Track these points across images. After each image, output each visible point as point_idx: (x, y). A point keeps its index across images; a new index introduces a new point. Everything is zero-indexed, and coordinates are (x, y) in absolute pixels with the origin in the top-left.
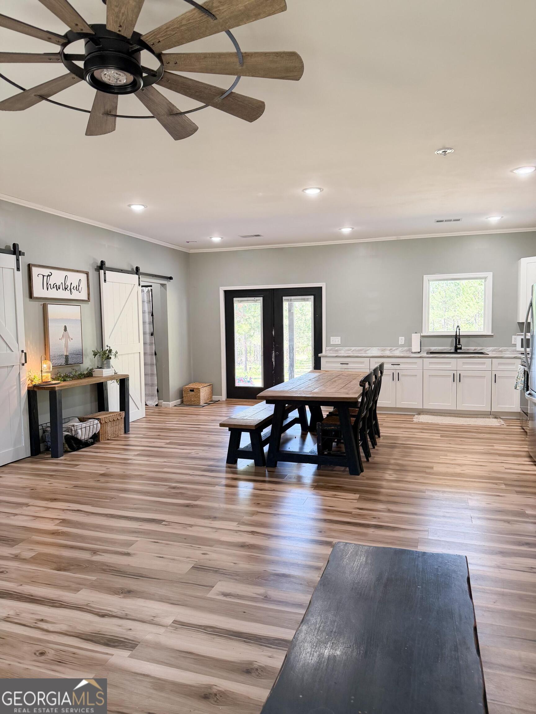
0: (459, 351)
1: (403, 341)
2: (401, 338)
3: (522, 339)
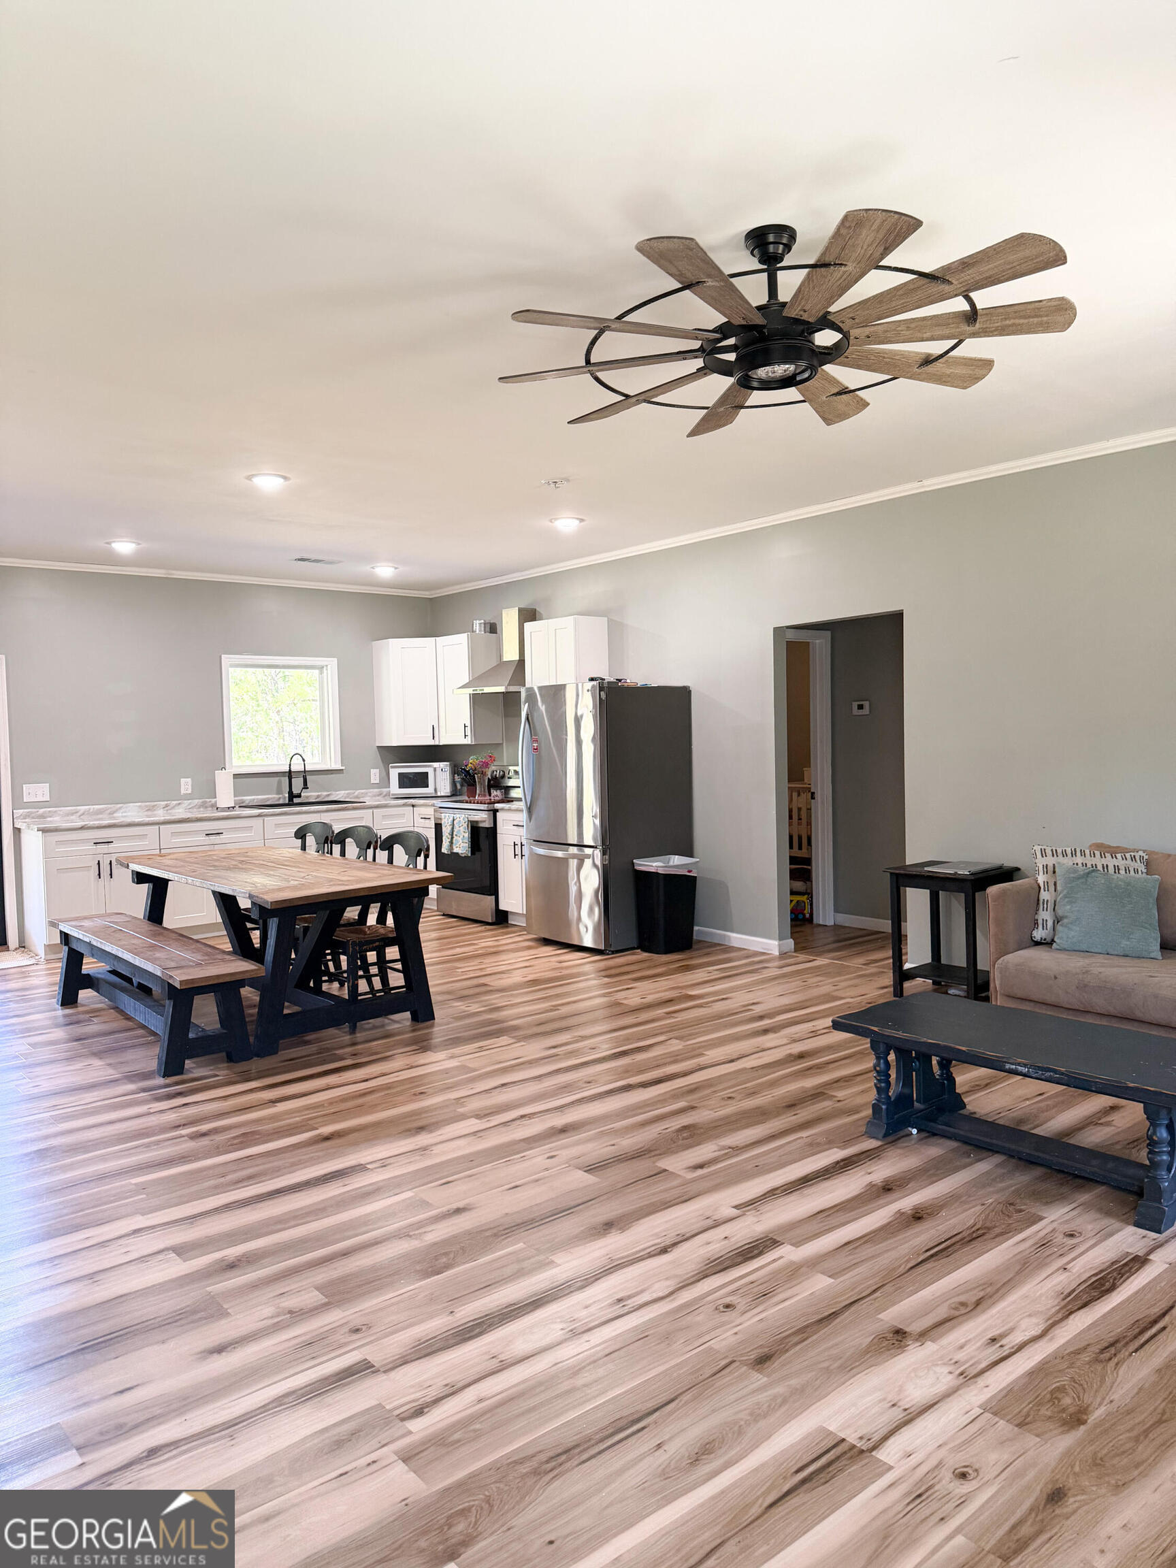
0: (296, 800)
1: (190, 787)
2: (183, 780)
3: (399, 774)
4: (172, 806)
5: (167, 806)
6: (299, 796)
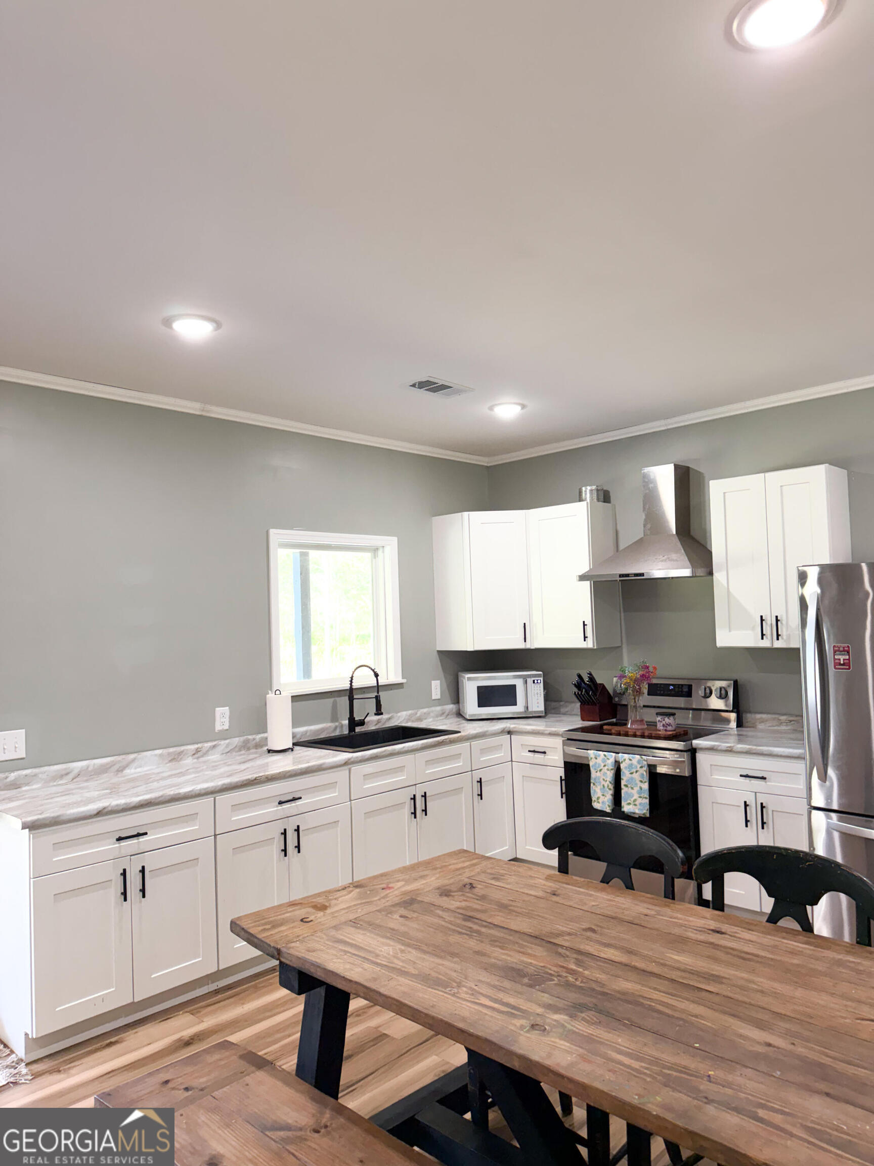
0: (358, 729)
1: (227, 720)
2: (219, 710)
3: (479, 688)
4: (204, 750)
5: (197, 751)
6: (362, 723)
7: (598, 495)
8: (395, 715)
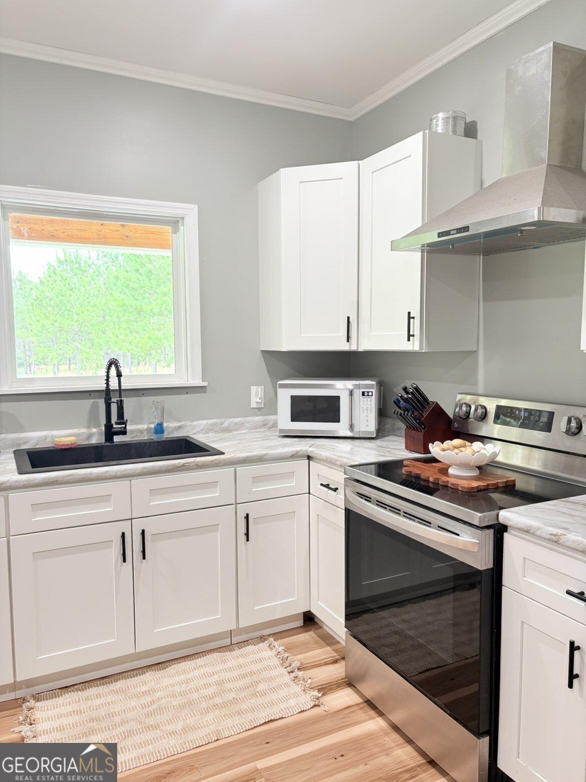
0: (117, 439)
3: (292, 397)
7: (455, 126)
8: (188, 423)
